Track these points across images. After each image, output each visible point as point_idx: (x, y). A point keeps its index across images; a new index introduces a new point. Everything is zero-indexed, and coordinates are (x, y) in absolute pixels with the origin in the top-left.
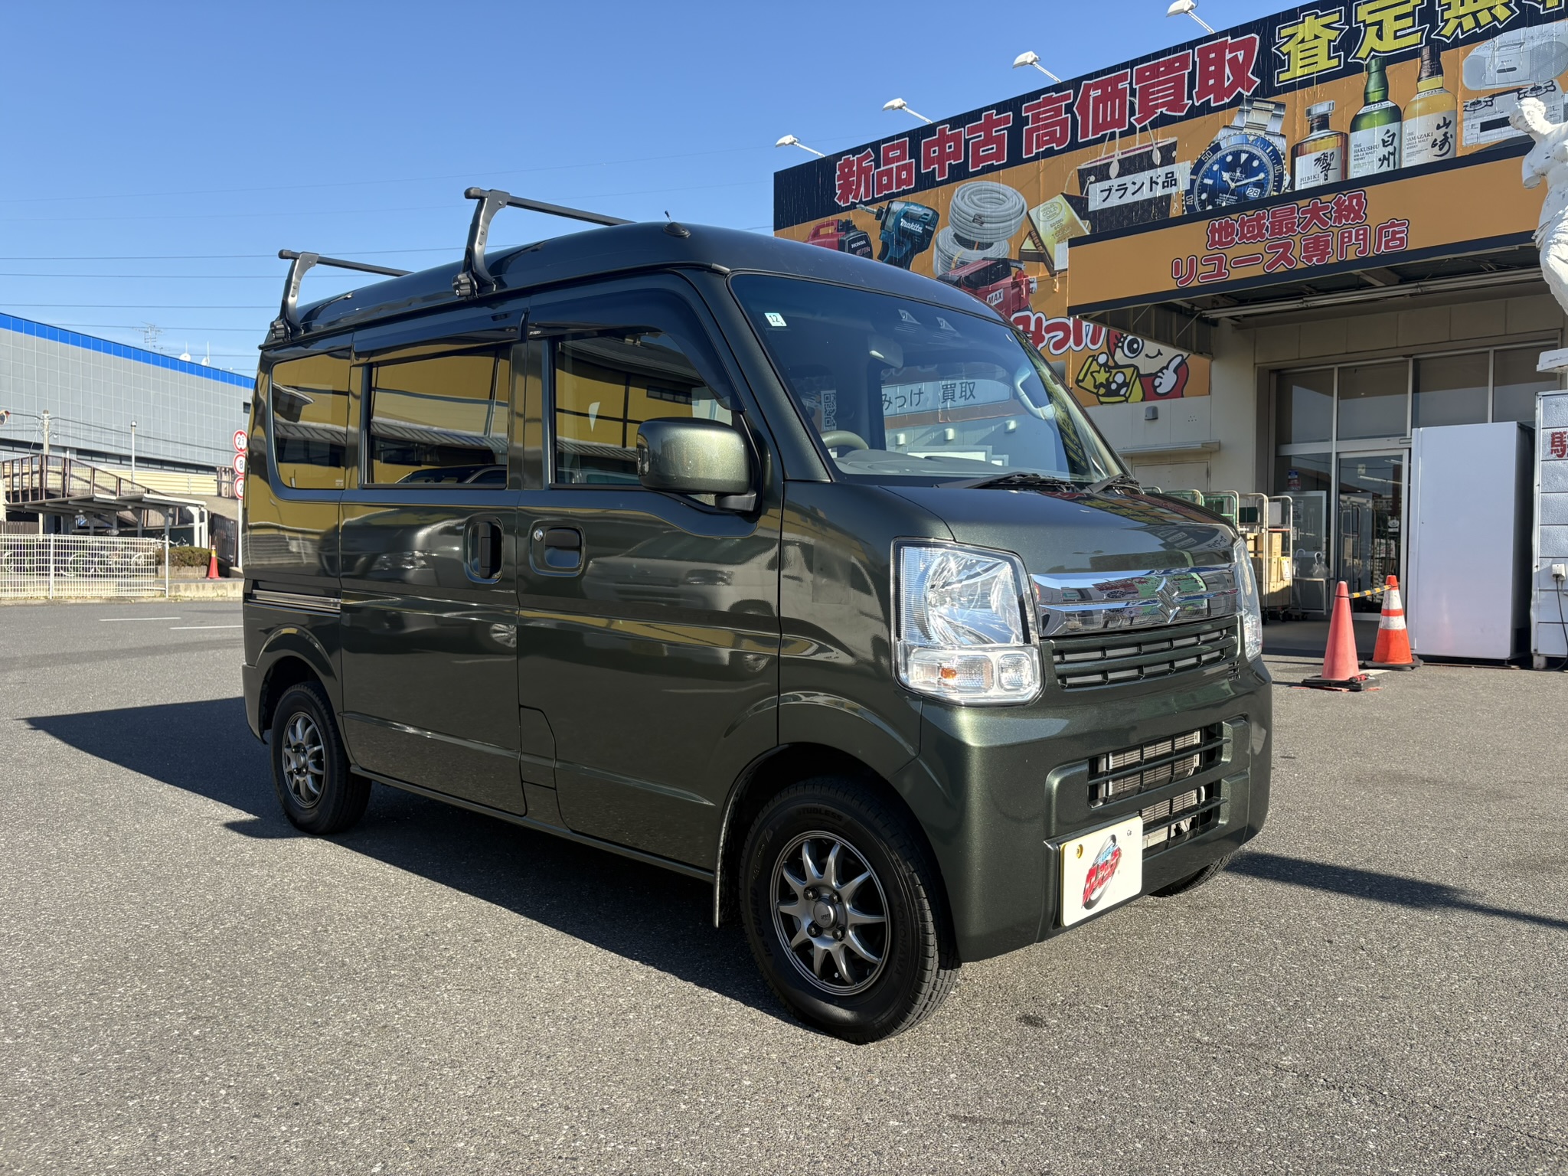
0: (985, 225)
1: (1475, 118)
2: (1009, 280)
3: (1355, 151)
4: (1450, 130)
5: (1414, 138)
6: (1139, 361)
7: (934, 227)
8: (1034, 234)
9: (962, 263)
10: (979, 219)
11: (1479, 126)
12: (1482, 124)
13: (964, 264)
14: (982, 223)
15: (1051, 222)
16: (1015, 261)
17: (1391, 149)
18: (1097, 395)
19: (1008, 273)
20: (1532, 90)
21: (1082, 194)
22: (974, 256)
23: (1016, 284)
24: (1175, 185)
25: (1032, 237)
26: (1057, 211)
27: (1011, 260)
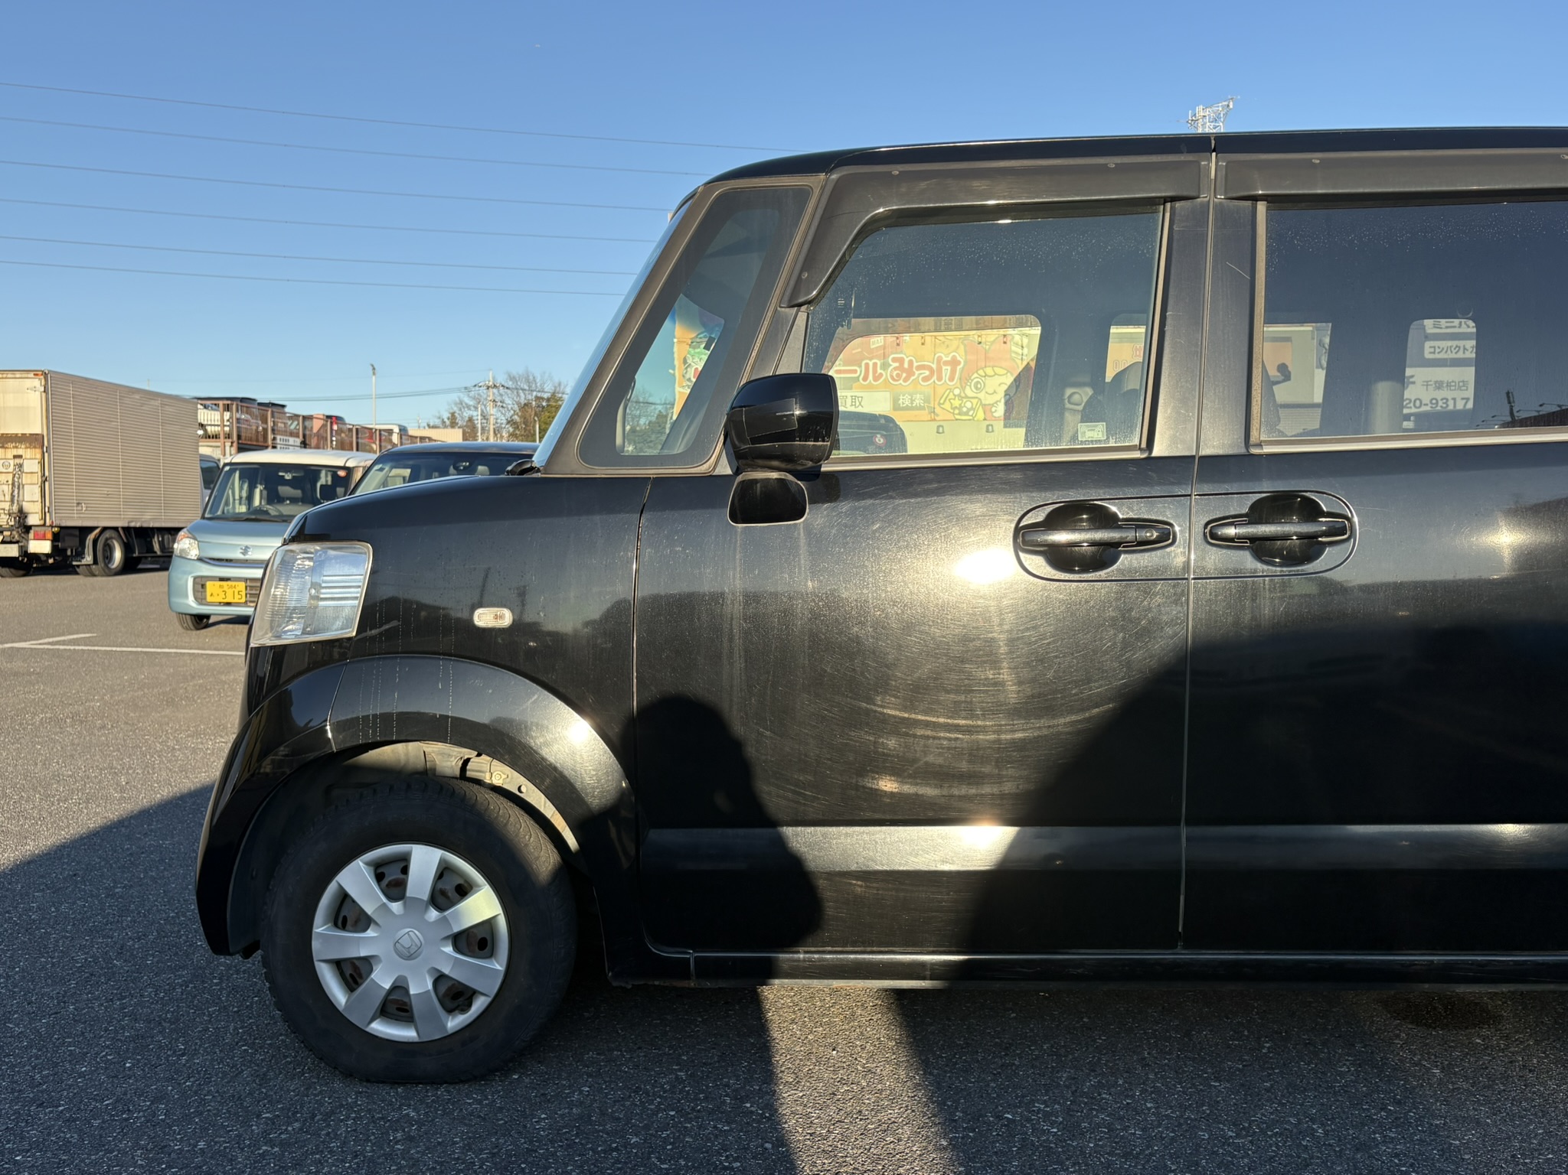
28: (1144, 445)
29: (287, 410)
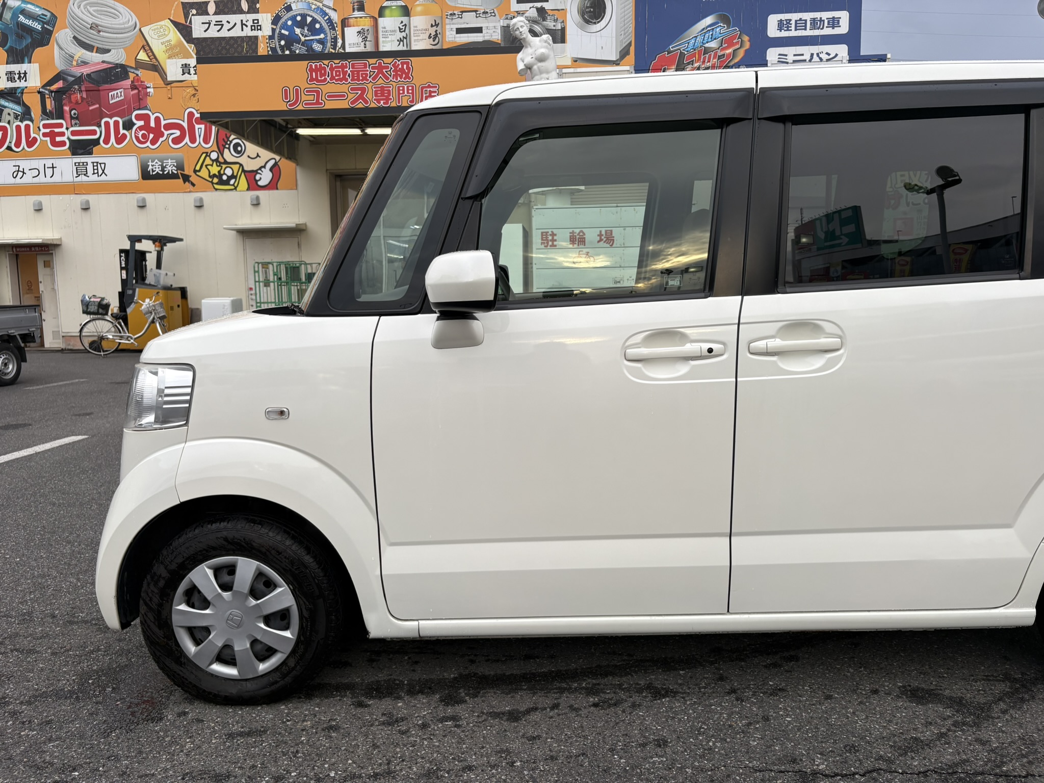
0: (101, 33)
1: (453, 24)
2: (127, 83)
3: (382, 31)
4: (439, 29)
5: (418, 30)
6: (243, 160)
7: (54, 27)
8: (147, 47)
9: (82, 62)
10: (94, 27)
11: (455, 30)
12: (457, 29)
13: (85, 63)
14: (100, 31)
15: (162, 41)
16: (132, 68)
17: (404, 34)
18: (212, 182)
19: (126, 77)
20: (484, 13)
21: (186, 22)
22: (95, 58)
23: (133, 87)
24: (260, 29)
25: (145, 51)
26: (166, 33)
27: (128, 66)
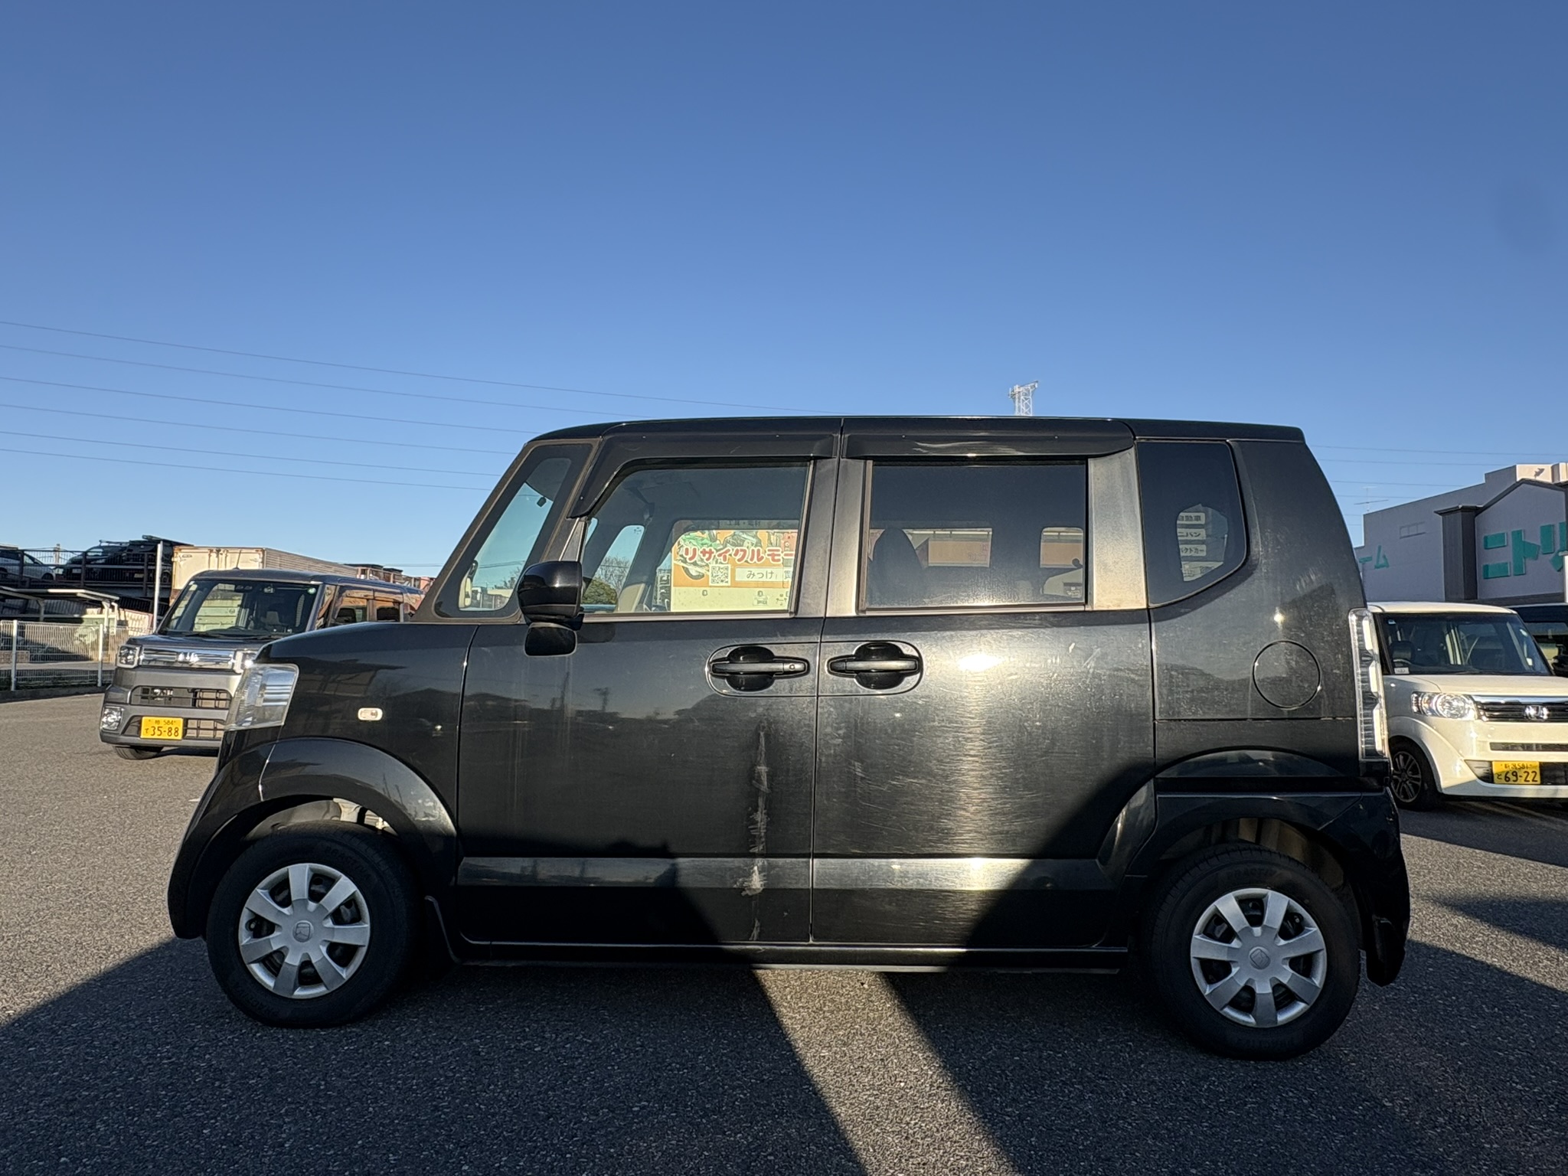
28: (792, 610)
29: (403, 573)
